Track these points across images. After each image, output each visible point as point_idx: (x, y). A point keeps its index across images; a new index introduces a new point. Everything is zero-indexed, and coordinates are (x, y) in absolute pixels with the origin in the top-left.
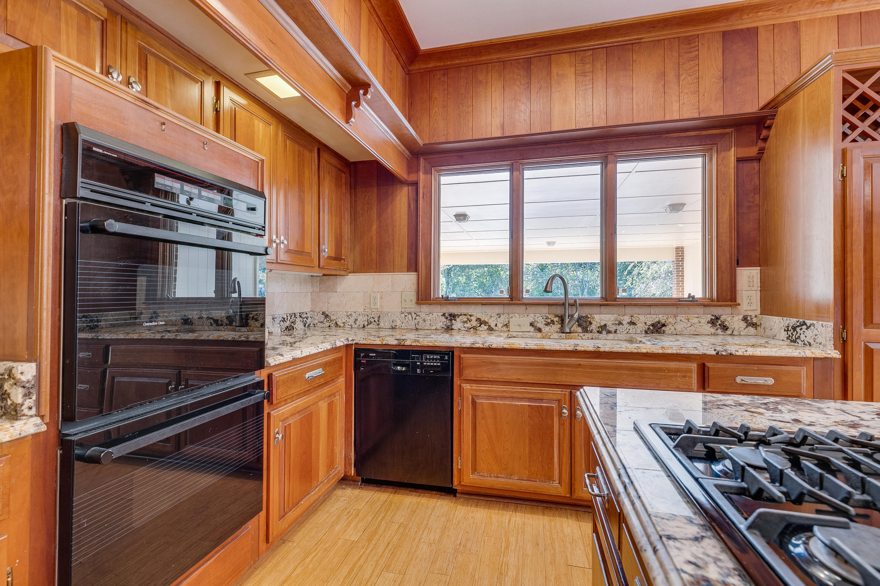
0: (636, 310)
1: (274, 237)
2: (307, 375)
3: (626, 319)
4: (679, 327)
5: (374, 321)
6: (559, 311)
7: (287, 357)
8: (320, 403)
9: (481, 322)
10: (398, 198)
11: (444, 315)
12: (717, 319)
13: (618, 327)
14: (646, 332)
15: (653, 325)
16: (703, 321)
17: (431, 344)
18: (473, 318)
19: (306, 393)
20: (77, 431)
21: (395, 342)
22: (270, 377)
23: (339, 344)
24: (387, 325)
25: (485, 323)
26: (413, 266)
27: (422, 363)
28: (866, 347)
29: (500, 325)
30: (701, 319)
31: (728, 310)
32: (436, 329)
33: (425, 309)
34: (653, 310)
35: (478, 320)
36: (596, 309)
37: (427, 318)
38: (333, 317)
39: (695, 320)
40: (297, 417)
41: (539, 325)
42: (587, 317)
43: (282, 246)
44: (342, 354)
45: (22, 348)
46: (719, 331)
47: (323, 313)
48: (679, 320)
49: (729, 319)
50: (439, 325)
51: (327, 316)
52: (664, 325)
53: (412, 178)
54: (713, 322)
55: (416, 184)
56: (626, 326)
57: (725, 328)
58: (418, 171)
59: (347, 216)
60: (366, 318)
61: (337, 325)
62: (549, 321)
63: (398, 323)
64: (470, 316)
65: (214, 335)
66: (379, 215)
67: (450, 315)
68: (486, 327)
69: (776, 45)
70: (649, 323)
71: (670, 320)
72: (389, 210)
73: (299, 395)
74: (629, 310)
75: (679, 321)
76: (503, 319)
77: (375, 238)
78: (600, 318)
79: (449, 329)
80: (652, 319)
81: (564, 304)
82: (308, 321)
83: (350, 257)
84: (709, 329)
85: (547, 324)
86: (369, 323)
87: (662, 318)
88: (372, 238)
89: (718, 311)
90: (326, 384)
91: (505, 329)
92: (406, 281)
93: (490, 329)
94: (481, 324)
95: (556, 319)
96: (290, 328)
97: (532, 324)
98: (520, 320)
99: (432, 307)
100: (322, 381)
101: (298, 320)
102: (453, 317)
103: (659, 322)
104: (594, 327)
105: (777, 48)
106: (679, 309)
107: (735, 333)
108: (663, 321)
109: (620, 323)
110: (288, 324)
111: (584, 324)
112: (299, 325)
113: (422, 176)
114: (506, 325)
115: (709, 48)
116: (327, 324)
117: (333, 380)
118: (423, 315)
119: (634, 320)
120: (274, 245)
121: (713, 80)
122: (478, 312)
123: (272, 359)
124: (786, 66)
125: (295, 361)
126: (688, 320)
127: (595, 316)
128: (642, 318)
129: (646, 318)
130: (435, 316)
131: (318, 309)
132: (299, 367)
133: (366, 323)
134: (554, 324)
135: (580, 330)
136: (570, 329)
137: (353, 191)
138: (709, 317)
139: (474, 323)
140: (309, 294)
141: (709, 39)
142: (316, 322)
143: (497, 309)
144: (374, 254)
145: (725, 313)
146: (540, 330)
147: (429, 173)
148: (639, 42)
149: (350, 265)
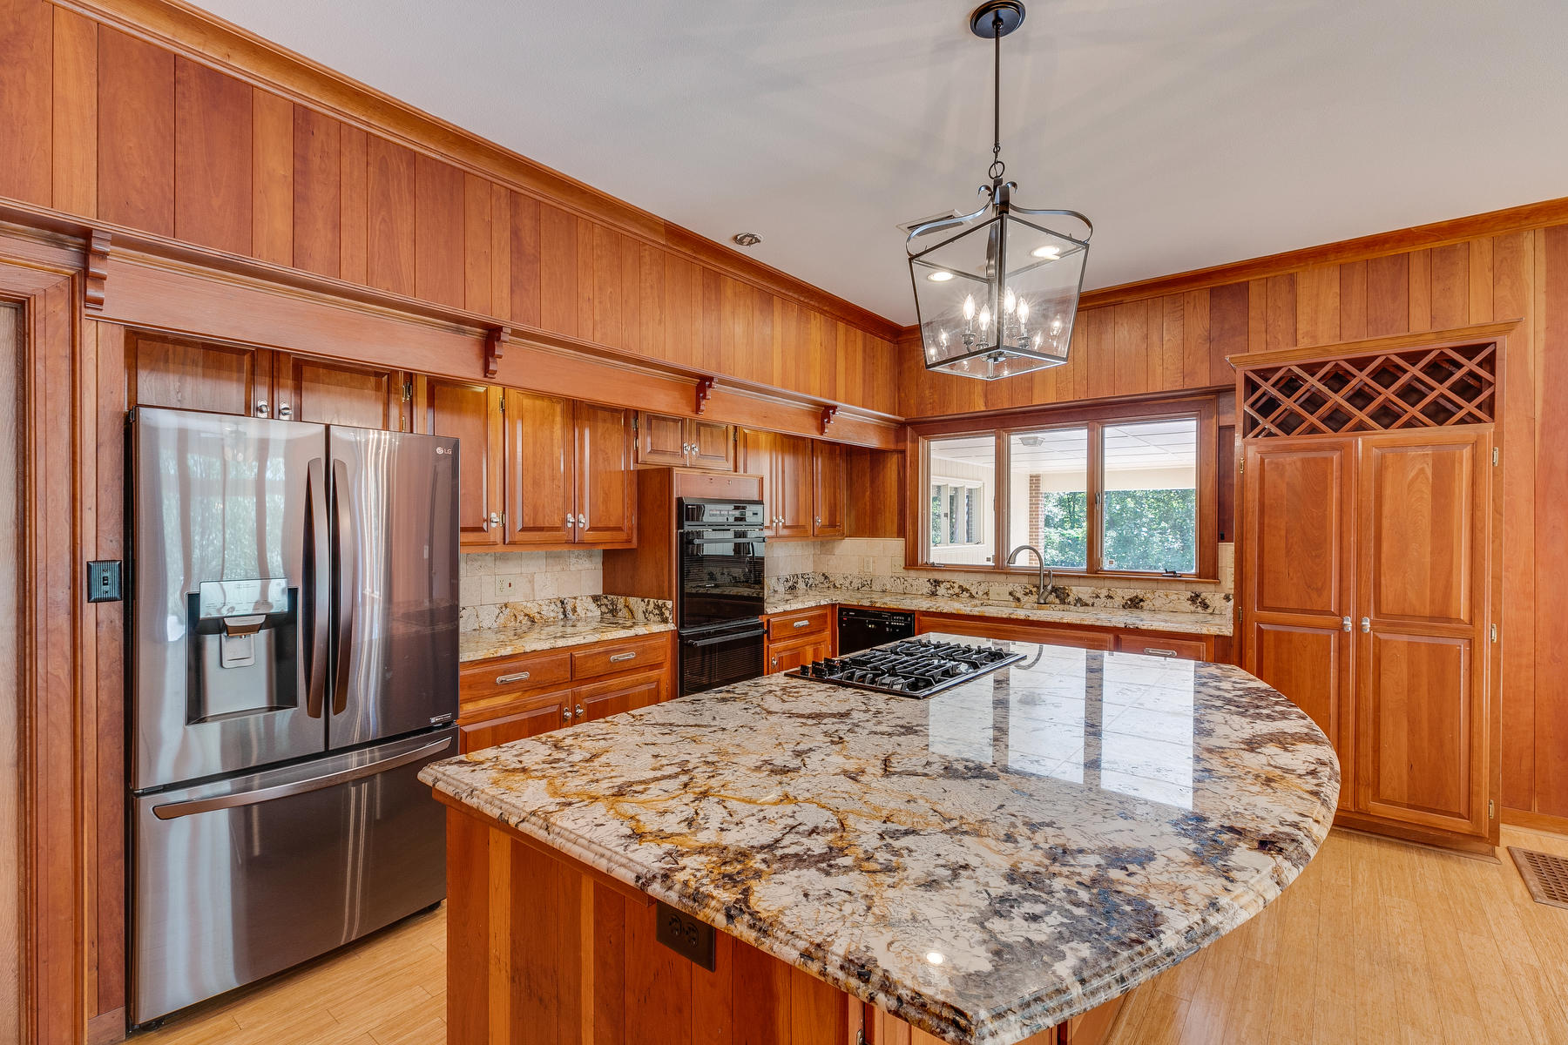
0: (1116, 583)
1: (774, 518)
2: (795, 624)
3: (1104, 593)
4: (1158, 603)
5: (867, 584)
6: (1036, 581)
7: (780, 609)
8: (807, 647)
9: (963, 589)
10: (889, 465)
11: (929, 581)
12: (1198, 596)
13: (1096, 600)
14: (1124, 607)
15: (1131, 600)
16: (1182, 598)
17: (895, 607)
18: (956, 586)
19: (795, 637)
20: (685, 632)
21: (868, 604)
22: (768, 621)
23: (823, 603)
24: (879, 589)
25: (967, 590)
26: (901, 533)
27: (890, 623)
28: (1259, 628)
29: (980, 593)
30: (1181, 595)
31: (1212, 587)
32: (922, 594)
33: (913, 574)
34: (1133, 584)
35: (960, 587)
36: (1075, 581)
37: (915, 583)
38: (831, 579)
39: (1175, 597)
40: (788, 653)
41: (1018, 595)
42: (1064, 588)
43: (781, 524)
44: (829, 612)
45: (666, 595)
46: (1199, 609)
47: (823, 575)
48: (1157, 595)
49: (1209, 597)
50: (925, 591)
51: (826, 578)
52: (1142, 600)
53: (901, 447)
54: (1194, 599)
55: (903, 452)
56: (1104, 599)
57: (1206, 606)
58: (905, 440)
59: (843, 483)
60: (860, 581)
61: (835, 586)
62: (1028, 591)
63: (888, 587)
64: (954, 583)
65: (734, 591)
66: (873, 482)
67: (935, 581)
68: (968, 595)
69: (1269, 301)
70: (1127, 598)
71: (1148, 595)
72: (881, 477)
73: (790, 638)
74: (1108, 583)
75: (1157, 597)
76: (984, 587)
77: (868, 504)
78: (1079, 590)
79: (934, 594)
80: (1130, 594)
81: (1040, 575)
82: (810, 582)
83: (846, 522)
84: (1188, 606)
85: (1026, 594)
86: (863, 586)
87: (1140, 593)
88: (865, 504)
89: (1199, 588)
90: (812, 633)
91: (985, 596)
92: (894, 547)
93: (972, 596)
94: (963, 591)
95: (1035, 589)
96: (793, 588)
97: (1011, 594)
98: (1000, 588)
99: (919, 572)
100: (808, 630)
101: (800, 580)
102: (937, 583)
103: (1137, 597)
104: (1071, 599)
105: (1270, 305)
106: (1159, 584)
107: (1216, 612)
108: (1141, 597)
109: (1097, 597)
110: (790, 584)
111: (1061, 595)
112: (801, 585)
113: (909, 445)
114: (987, 594)
115: (1195, 307)
116: (827, 585)
117: (819, 631)
118: (910, 580)
119: (1111, 594)
120: (774, 524)
121: (1200, 341)
122: (960, 579)
123: (769, 610)
124: (1280, 323)
125: (785, 613)
126: (1167, 596)
127: (1073, 588)
128: (1119, 591)
129: (1124, 592)
130: (921, 581)
131: (819, 571)
132: (789, 617)
133: (860, 586)
134: (1032, 594)
135: (1057, 601)
136: (1045, 600)
137: (848, 458)
138: (1189, 594)
139: (957, 590)
140: (811, 556)
141: (1195, 297)
142: (817, 582)
143: (979, 577)
144: (868, 520)
145: (1207, 592)
146: (1018, 600)
147: (915, 441)
148: (1121, 303)
149: (846, 529)
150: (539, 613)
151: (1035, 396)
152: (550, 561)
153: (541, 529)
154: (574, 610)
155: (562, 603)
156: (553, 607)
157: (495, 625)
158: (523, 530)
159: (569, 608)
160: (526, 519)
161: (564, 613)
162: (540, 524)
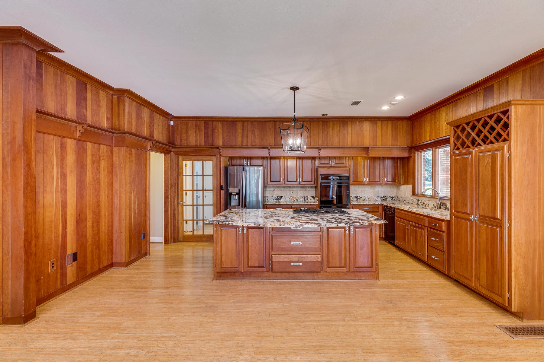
1: (365, 179)
2: (363, 208)
5: (405, 200)
7: (356, 204)
18: (422, 201)
26: (412, 184)
33: (414, 197)
43: (367, 181)
44: (380, 207)
53: (412, 155)
55: (412, 157)
58: (412, 153)
59: (400, 168)
63: (409, 201)
76: (428, 202)
77: (406, 174)
79: (417, 204)
85: (437, 205)
90: (372, 212)
92: (410, 188)
93: (426, 205)
94: (424, 204)
99: (416, 197)
100: (369, 211)
102: (418, 200)
118: (413, 199)
120: (364, 181)
122: (423, 199)
125: (358, 205)
130: (415, 200)
136: (439, 208)
139: (422, 203)
143: (427, 199)
144: (406, 179)
147: (415, 153)
148: (460, 99)
149: (402, 182)
150: (298, 199)
151: (440, 135)
152: (302, 188)
153: (292, 182)
154: (307, 199)
155: (304, 197)
156: (302, 198)
157: (289, 200)
158: (288, 181)
159: (306, 199)
161: (305, 199)
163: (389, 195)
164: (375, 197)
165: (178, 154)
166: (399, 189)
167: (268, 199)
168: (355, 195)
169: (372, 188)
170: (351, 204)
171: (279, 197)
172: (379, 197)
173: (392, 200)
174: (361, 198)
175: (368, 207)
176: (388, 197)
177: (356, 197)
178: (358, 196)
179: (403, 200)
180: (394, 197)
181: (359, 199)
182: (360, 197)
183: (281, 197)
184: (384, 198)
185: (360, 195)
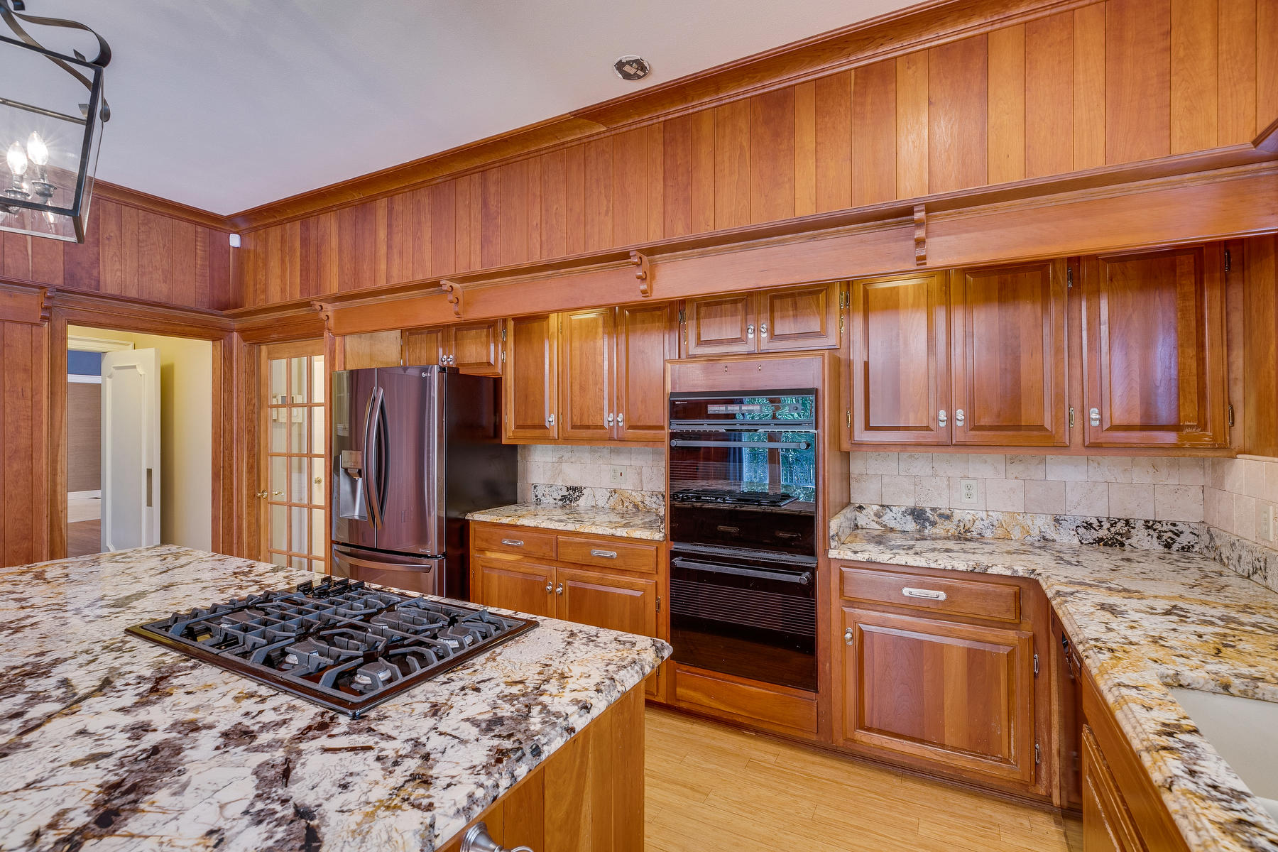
43: (959, 423)
120: (941, 423)
149: (1239, 434)
150: (642, 502)
153: (588, 427)
156: (655, 499)
157: (607, 506)
158: (574, 427)
160: (575, 418)
162: (586, 423)
163: (1140, 514)
164: (1041, 524)
165: (256, 337)
166: (1219, 484)
167: (536, 496)
168: (911, 503)
169: (1017, 469)
170: (833, 554)
171: (574, 489)
172: (1069, 525)
173: (1168, 546)
174: (948, 517)
175: (938, 588)
176: (1140, 524)
177: (917, 514)
178: (927, 506)
179: (1246, 568)
180: (1181, 527)
181: (934, 524)
182: (941, 516)
183: (580, 489)
184: (1103, 533)
185: (943, 504)
